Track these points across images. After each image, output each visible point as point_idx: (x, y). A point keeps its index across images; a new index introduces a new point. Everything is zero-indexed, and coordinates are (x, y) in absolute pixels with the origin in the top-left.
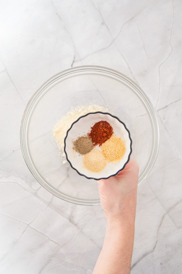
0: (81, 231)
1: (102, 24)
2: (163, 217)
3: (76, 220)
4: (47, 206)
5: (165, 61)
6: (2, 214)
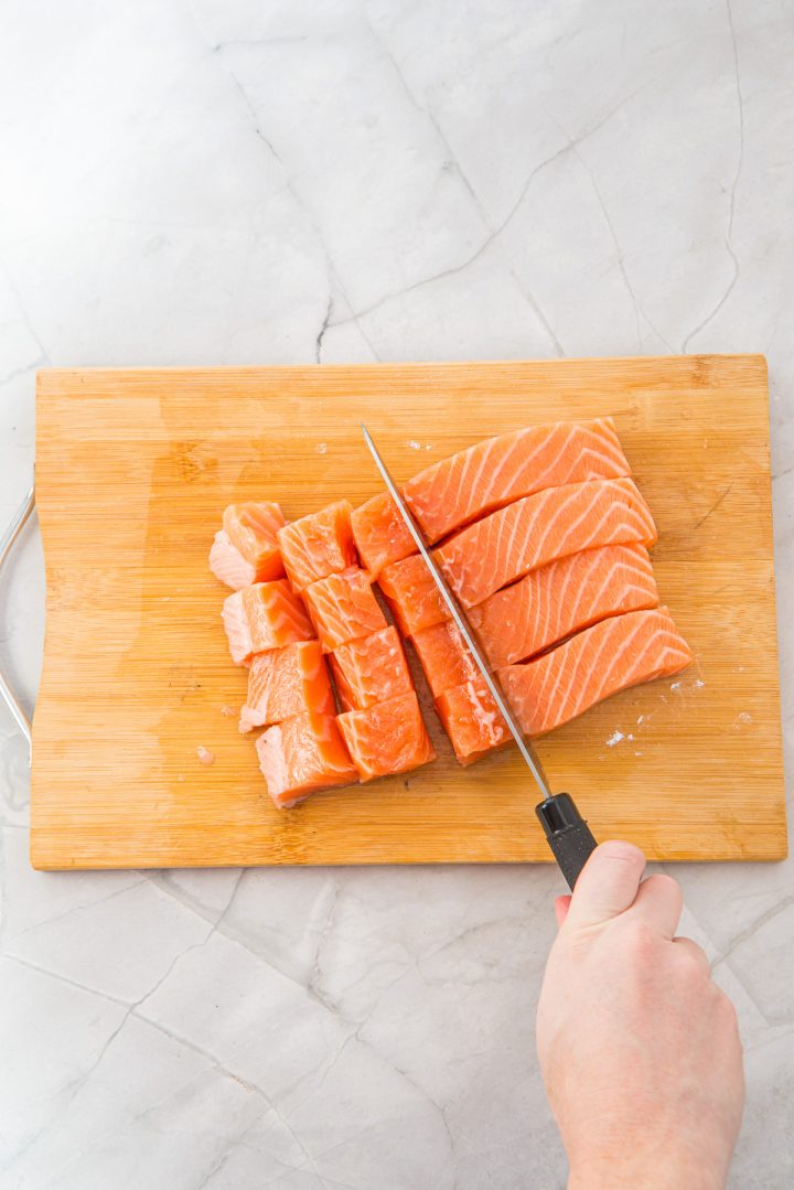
0: (356, 1034)
1: (445, 168)
3: (335, 986)
4: (212, 927)
5: (707, 321)
6: (22, 963)
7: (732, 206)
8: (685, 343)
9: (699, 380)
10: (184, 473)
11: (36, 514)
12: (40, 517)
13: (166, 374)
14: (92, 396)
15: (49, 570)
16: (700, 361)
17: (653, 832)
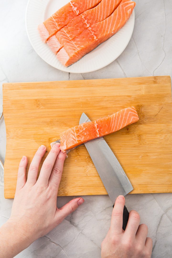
0: (81, 232)
2: (162, 217)
3: (76, 221)
5: (159, 66)
6: (5, 217)
7: (164, 40)
8: (154, 72)
9: (155, 82)
10: (37, 106)
11: (3, 117)
12: (4, 118)
13: (32, 84)
14: (16, 89)
15: (7, 130)
16: (155, 78)
17: (147, 187)
